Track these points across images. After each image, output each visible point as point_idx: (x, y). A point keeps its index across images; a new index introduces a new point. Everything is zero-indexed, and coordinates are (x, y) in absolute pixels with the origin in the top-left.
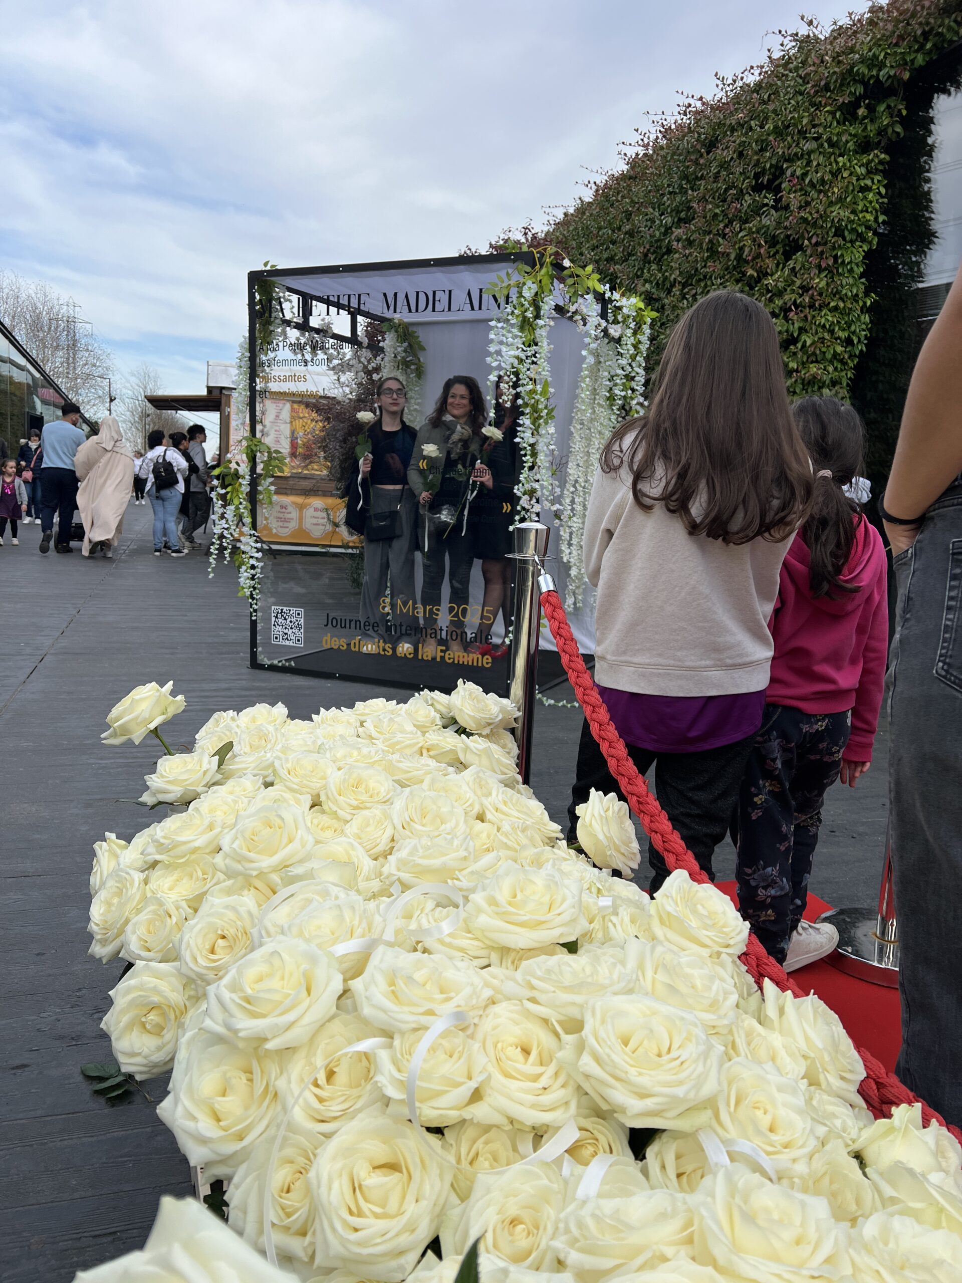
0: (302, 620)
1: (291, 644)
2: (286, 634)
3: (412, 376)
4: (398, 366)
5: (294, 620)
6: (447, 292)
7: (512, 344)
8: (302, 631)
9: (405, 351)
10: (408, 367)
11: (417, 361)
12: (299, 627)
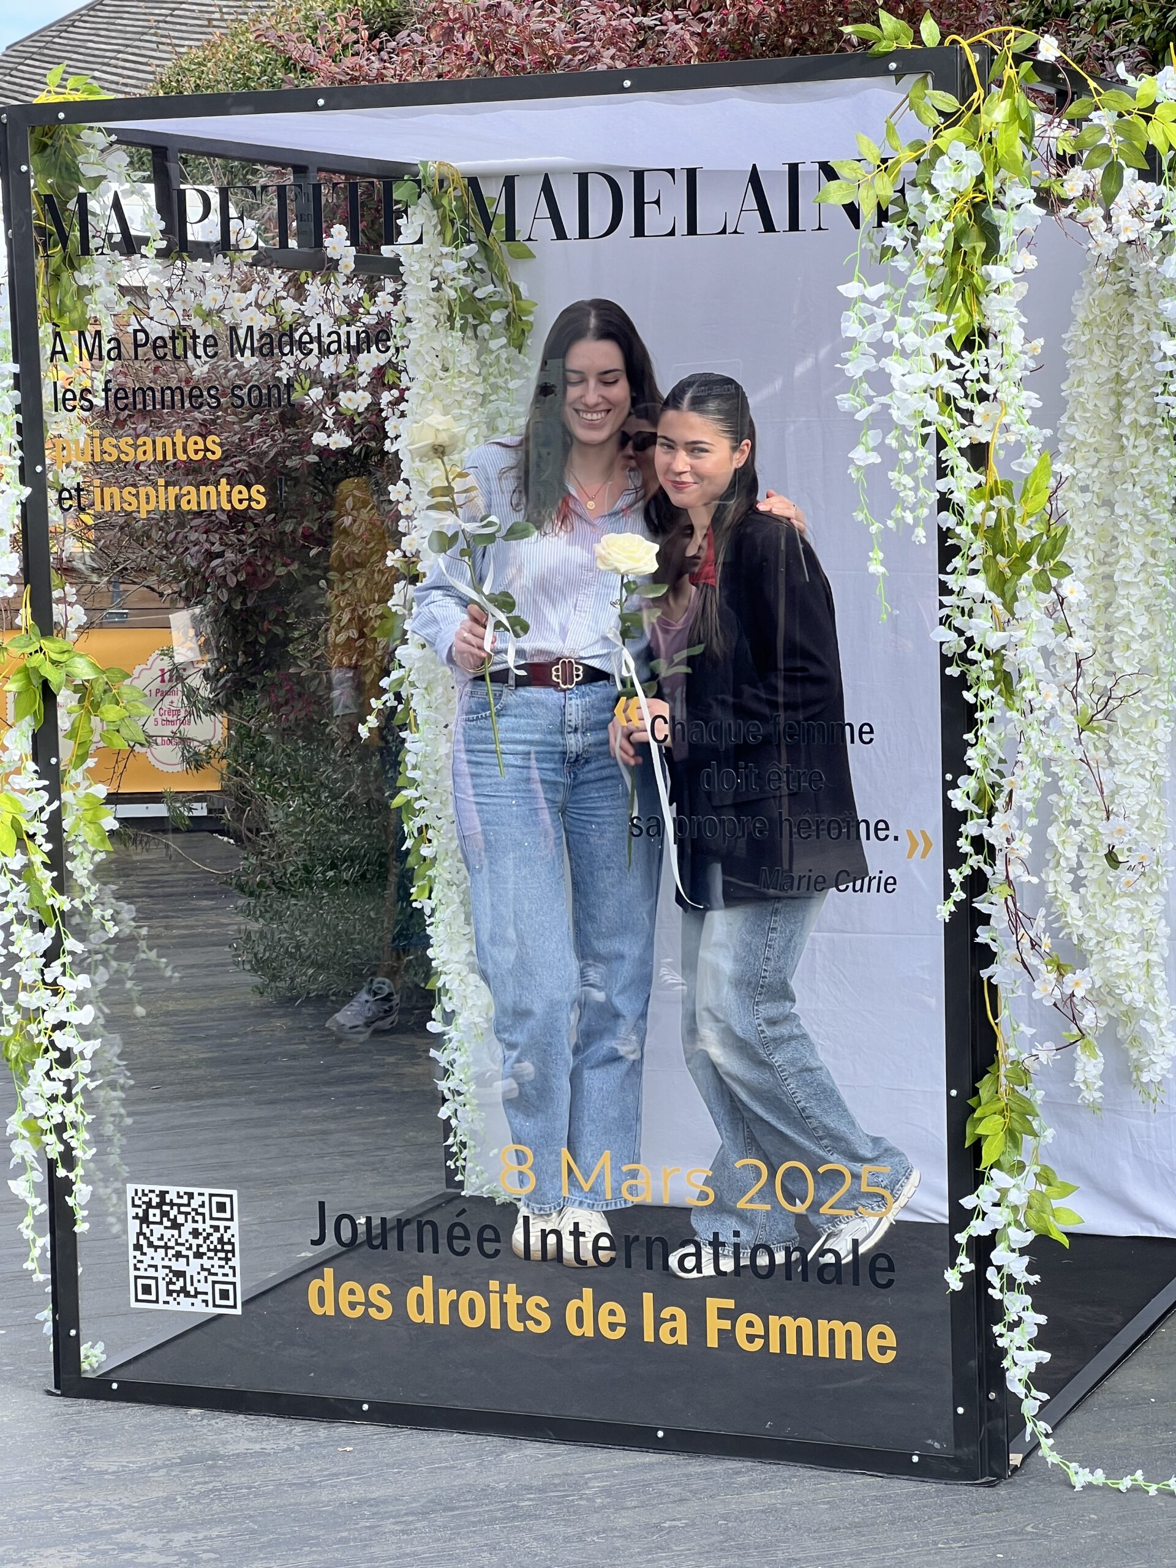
0: (234, 1226)
1: (199, 1307)
2: (180, 1274)
3: (494, 344)
4: (451, 318)
5: (204, 1227)
6: (682, 179)
7: (917, 352)
8: (235, 1262)
9: (471, 268)
10: (482, 317)
11: (510, 297)
12: (224, 1249)
